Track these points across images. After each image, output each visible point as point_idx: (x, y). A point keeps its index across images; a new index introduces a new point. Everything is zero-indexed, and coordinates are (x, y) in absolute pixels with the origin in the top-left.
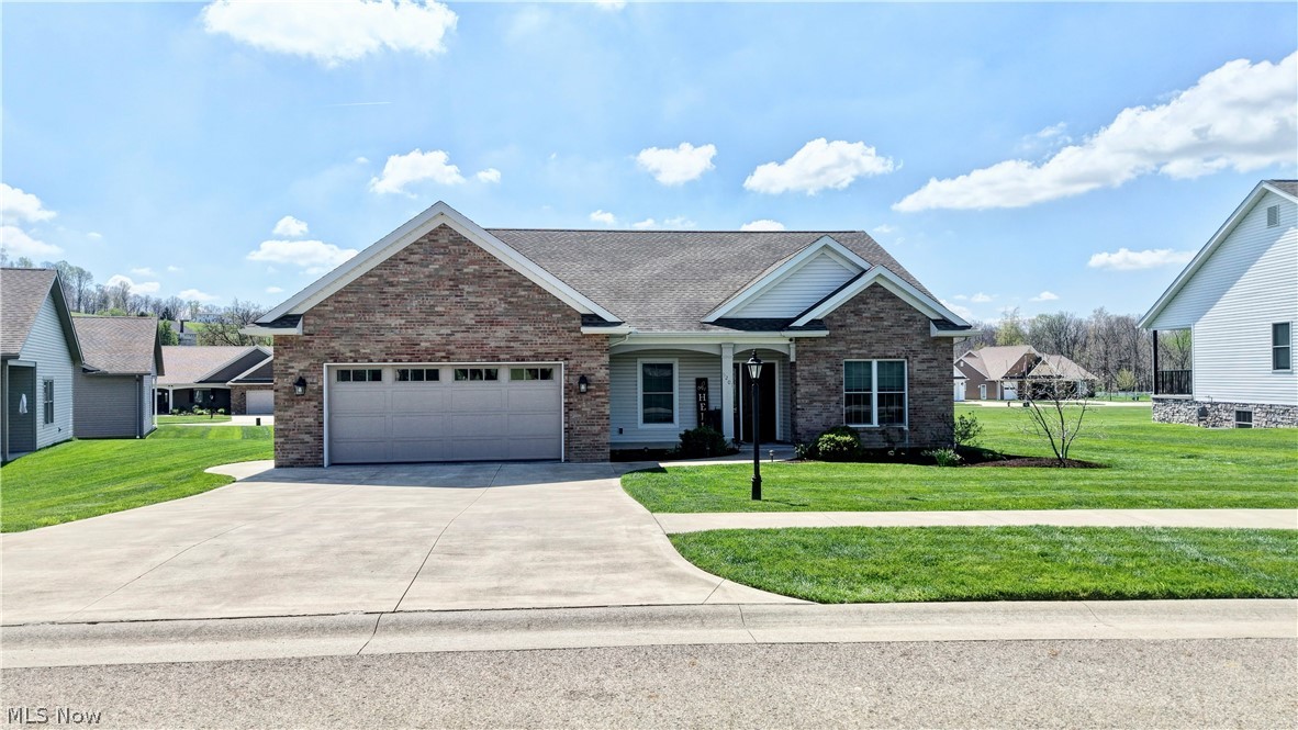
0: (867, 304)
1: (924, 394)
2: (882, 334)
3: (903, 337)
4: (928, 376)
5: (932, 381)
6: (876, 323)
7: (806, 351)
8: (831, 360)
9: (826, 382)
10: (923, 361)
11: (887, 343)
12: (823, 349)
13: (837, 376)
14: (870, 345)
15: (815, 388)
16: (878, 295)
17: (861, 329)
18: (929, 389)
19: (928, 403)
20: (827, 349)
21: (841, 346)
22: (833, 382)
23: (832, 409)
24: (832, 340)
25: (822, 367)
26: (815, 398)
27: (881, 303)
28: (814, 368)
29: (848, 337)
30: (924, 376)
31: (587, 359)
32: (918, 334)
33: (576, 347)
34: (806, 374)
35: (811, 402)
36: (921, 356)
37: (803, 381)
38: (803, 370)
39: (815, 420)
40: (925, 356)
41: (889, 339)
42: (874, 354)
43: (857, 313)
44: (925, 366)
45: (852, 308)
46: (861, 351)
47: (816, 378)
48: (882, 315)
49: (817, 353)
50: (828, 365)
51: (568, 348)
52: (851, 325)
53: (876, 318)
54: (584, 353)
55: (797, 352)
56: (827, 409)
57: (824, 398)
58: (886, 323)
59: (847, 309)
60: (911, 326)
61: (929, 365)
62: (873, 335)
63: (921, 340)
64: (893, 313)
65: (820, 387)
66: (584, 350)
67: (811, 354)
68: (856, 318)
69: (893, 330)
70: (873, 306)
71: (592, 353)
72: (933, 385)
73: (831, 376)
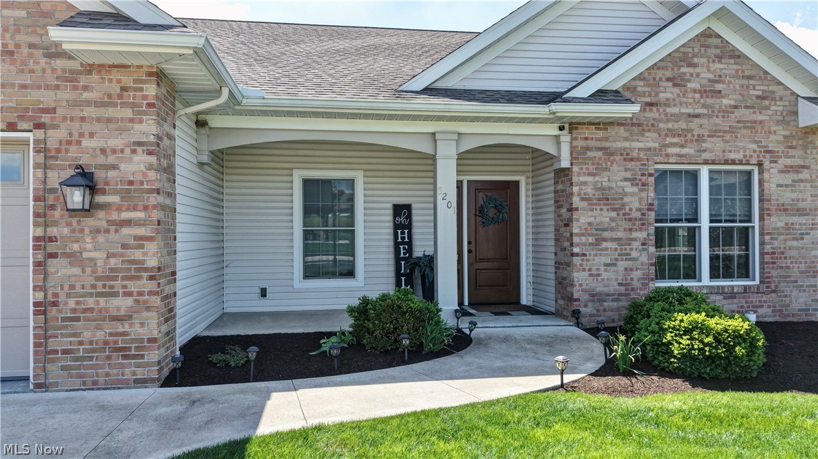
0: (694, 65)
1: (788, 227)
2: (719, 121)
3: (753, 125)
4: (794, 196)
5: (801, 205)
6: (709, 101)
7: (588, 149)
8: (631, 165)
9: (624, 205)
10: (786, 170)
11: (728, 137)
12: (619, 145)
13: (644, 194)
14: (700, 139)
15: (604, 216)
16: (713, 51)
17: (684, 110)
18: (796, 219)
19: (795, 243)
20: (627, 144)
21: (650, 141)
22: (636, 205)
23: (634, 254)
24: (635, 129)
25: (616, 177)
26: (605, 234)
27: (718, 66)
28: (603, 179)
29: (661, 125)
30: (788, 196)
31: (96, 127)
32: (778, 123)
33: (66, 95)
34: (589, 190)
35: (599, 241)
36: (783, 161)
37: (585, 204)
38: (583, 184)
39: (605, 275)
40: (789, 162)
41: (732, 130)
42: (706, 156)
43: (678, 82)
44: (788, 179)
45: (669, 74)
46: (685, 151)
47: (606, 199)
48: (719, 87)
49: (608, 153)
50: (628, 175)
51: (46, 98)
52: (667, 104)
53: (710, 92)
54: (90, 112)
55: (573, 149)
56: (626, 256)
57: (620, 234)
58: (725, 101)
59: (659, 74)
60: (767, 108)
61: (796, 176)
62: (704, 121)
63: (782, 132)
64: (737, 84)
65: (614, 214)
66: (88, 103)
67: (600, 154)
68: (677, 90)
69: (739, 113)
70: (704, 72)
71: (110, 112)
72: (801, 212)
73: (633, 194)
